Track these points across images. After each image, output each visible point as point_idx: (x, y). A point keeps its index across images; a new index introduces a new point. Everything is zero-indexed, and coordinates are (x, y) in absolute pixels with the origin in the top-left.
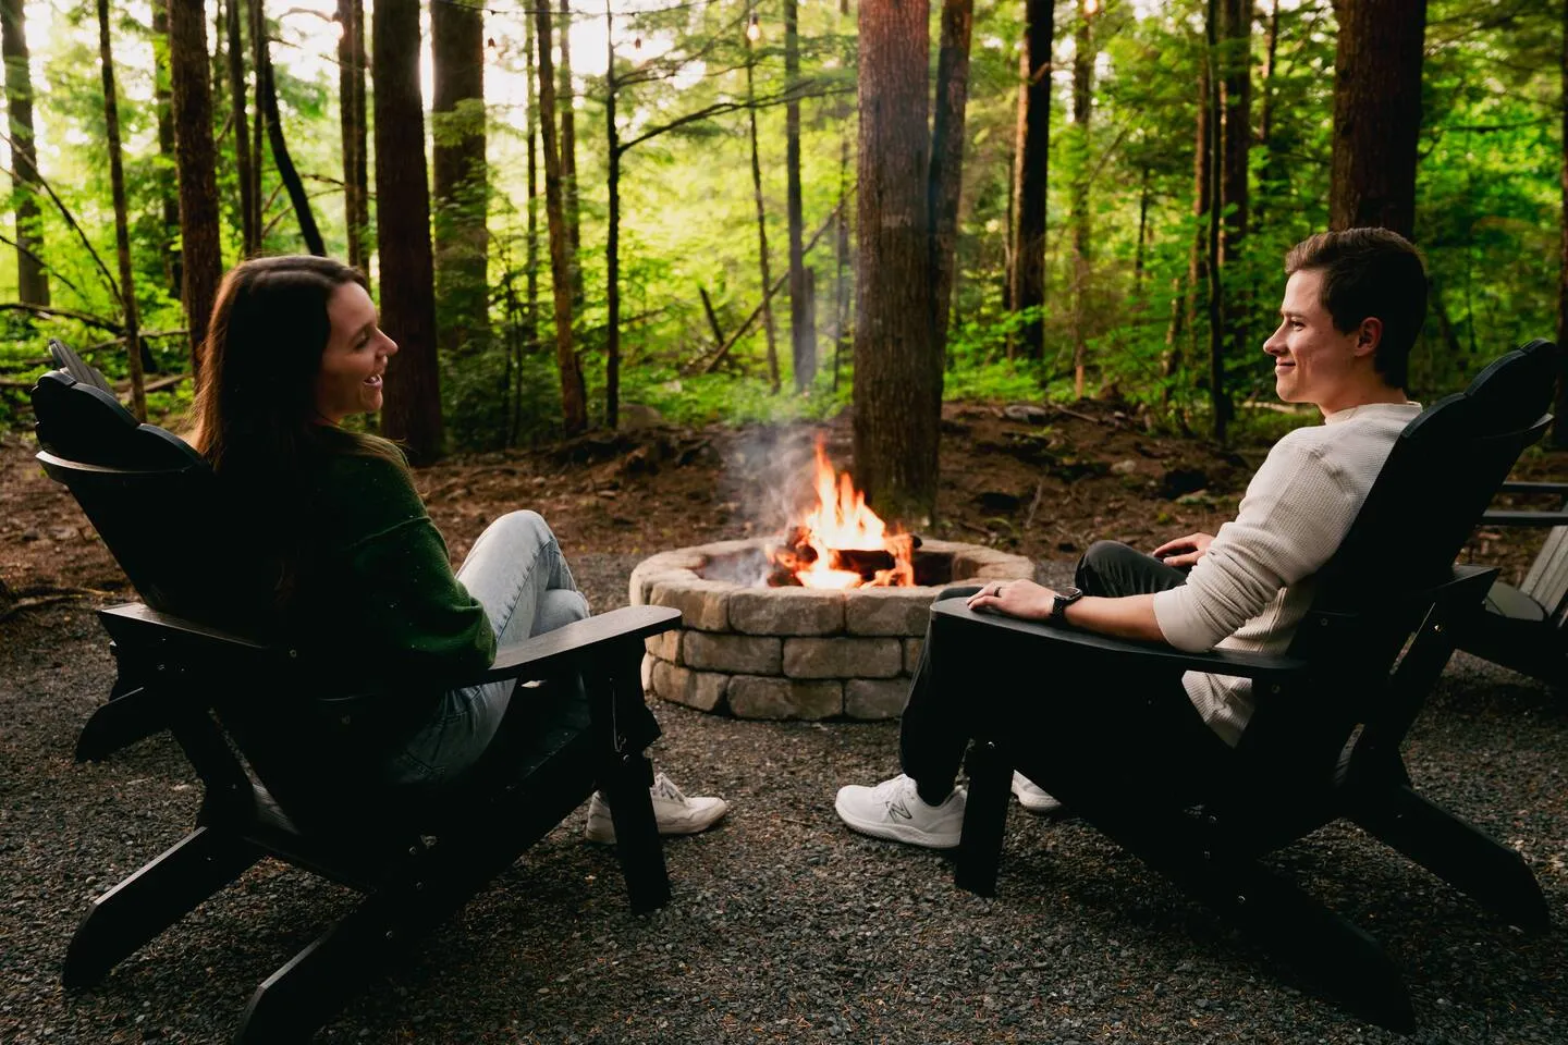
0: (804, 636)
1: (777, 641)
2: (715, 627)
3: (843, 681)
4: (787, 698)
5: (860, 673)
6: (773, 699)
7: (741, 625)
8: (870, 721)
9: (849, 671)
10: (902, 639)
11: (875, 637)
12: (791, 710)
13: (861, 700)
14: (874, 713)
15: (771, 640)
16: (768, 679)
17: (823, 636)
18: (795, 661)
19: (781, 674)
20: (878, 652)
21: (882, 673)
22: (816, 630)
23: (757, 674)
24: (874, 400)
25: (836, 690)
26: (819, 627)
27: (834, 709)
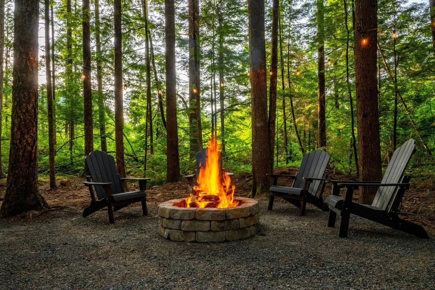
0: (186, 220)
1: (180, 221)
2: (168, 217)
3: (196, 232)
4: (182, 236)
5: (200, 230)
6: (179, 236)
7: (172, 217)
8: (201, 243)
9: (197, 230)
10: (210, 221)
11: (203, 221)
12: (183, 239)
13: (199, 237)
14: (202, 240)
15: (179, 221)
16: (178, 231)
17: (190, 220)
18: (184, 226)
19: (181, 230)
20: (204, 225)
21: (205, 230)
22: (189, 219)
23: (176, 229)
24: (256, 165)
25: (193, 234)
26: (189, 218)
27: (193, 239)
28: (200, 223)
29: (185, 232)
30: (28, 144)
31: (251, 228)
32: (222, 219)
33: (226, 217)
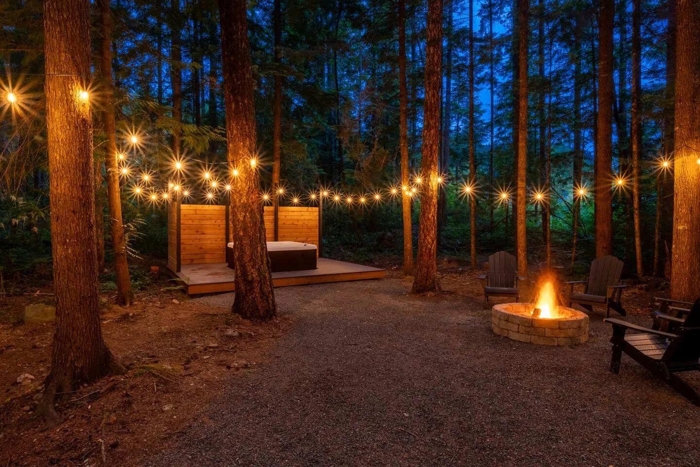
28: (512, 325)
29: (501, 329)
30: (429, 242)
31: (559, 339)
32: (527, 325)
33: (532, 324)
